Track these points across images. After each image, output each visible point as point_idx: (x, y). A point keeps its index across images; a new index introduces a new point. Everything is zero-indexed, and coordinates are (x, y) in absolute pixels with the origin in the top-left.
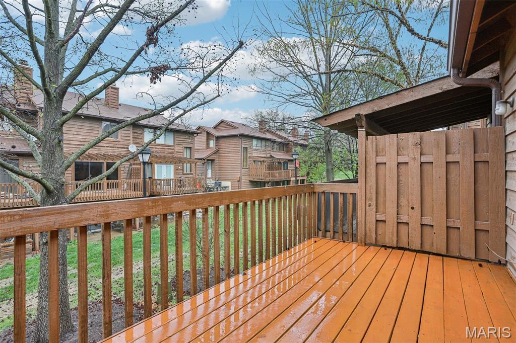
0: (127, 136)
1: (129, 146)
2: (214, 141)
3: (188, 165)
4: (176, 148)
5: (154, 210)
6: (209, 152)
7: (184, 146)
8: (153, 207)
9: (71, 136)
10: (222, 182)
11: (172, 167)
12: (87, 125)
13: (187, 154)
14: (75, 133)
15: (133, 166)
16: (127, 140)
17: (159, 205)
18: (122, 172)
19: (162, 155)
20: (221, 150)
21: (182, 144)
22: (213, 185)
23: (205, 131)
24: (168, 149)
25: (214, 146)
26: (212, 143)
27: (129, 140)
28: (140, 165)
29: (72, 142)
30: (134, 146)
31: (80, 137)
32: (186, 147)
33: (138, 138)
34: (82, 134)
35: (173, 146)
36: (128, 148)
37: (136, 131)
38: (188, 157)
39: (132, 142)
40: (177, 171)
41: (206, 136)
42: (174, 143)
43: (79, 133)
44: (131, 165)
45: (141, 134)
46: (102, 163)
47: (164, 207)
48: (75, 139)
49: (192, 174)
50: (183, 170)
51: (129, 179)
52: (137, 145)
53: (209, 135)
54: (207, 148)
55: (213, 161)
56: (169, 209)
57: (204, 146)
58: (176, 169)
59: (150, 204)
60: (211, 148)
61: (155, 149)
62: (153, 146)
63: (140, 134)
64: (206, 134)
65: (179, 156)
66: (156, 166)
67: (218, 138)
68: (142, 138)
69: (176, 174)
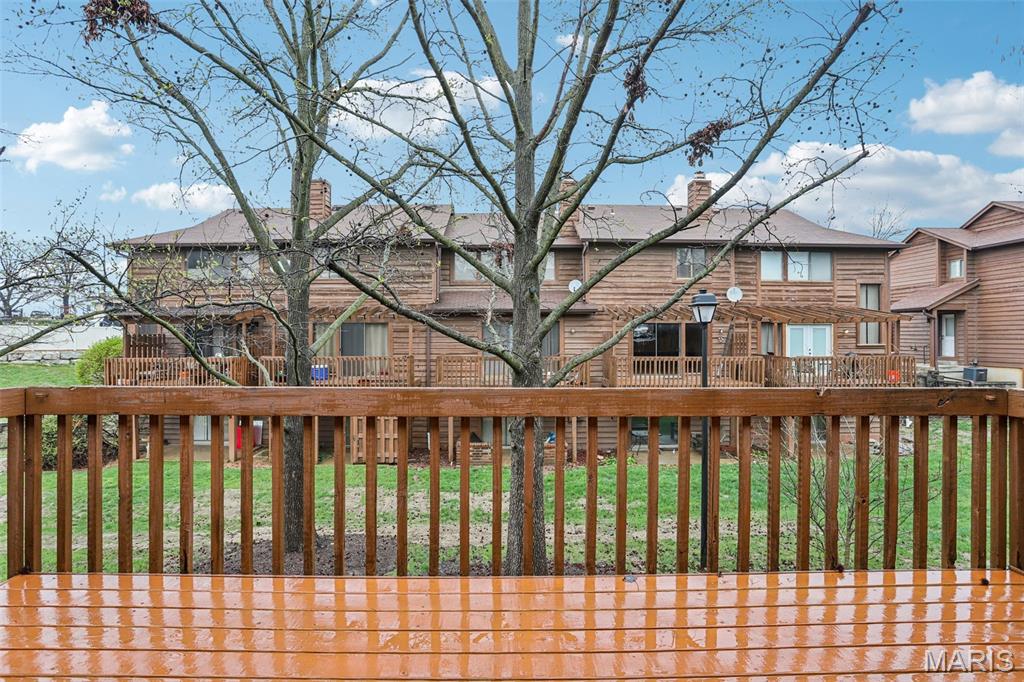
0: (724, 272)
1: (727, 290)
2: (964, 263)
3: (873, 326)
4: (839, 288)
5: (406, 407)
6: (946, 292)
7: (862, 281)
8: (404, 403)
9: (628, 280)
10: (990, 370)
11: (828, 331)
12: (652, 258)
13: (868, 301)
14: (634, 274)
15: (738, 330)
16: (723, 278)
17: (414, 401)
18: (715, 341)
19: (803, 304)
20: (988, 285)
21: (856, 277)
22: (960, 376)
23: (934, 240)
24: (818, 291)
25: (964, 275)
26: (957, 269)
27: (728, 278)
28: (747, 327)
29: (629, 291)
30: (738, 290)
31: (643, 280)
32: (867, 285)
33: (749, 274)
34: (644, 274)
35: (829, 284)
36: (725, 295)
37: (744, 260)
38: (872, 306)
39: (733, 280)
40: (841, 341)
41: (937, 251)
42: (833, 278)
43: (640, 274)
44: (731, 327)
45: (755, 264)
46: (678, 325)
47: (425, 405)
48: (633, 285)
49: (882, 347)
50: (857, 337)
51: (728, 355)
52: (744, 288)
53: (946, 249)
54: (943, 283)
55: (958, 314)
56: (434, 410)
57: (933, 276)
58: (838, 336)
59: (399, 397)
60: (953, 281)
61: (785, 293)
62: (782, 288)
63: (751, 264)
64: (937, 245)
65: (847, 305)
66: (788, 329)
67: (975, 253)
68: (757, 273)
69: (836, 346)
